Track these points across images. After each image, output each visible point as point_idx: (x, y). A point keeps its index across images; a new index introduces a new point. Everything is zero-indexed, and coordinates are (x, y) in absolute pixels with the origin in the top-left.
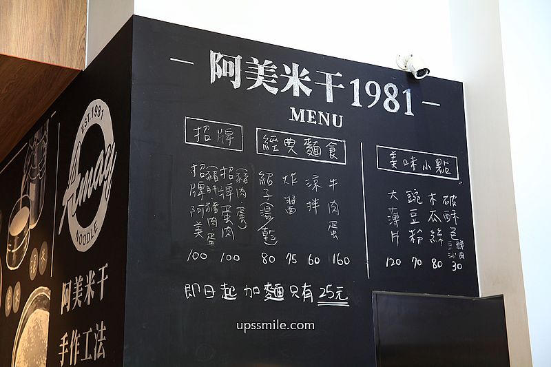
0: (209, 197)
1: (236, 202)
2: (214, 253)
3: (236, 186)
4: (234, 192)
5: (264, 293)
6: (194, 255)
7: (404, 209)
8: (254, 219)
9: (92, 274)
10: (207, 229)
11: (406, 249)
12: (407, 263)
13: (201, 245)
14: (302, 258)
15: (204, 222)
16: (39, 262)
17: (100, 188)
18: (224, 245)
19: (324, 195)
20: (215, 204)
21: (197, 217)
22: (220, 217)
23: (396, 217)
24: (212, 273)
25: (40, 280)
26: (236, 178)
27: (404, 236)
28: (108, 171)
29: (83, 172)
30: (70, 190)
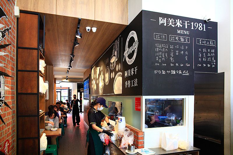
0: (160, 51)
1: (165, 52)
2: (161, 64)
3: (165, 49)
4: (165, 50)
5: (171, 72)
6: (156, 64)
7: (202, 53)
8: (169, 56)
9: (133, 69)
10: (159, 58)
11: (202, 62)
12: (202, 65)
13: (158, 62)
14: (179, 65)
15: (158, 57)
16: (118, 67)
17: (134, 51)
18: (163, 62)
19: (185, 50)
20: (161, 53)
21: (157, 56)
22: (161, 55)
23: (200, 55)
24: (160, 68)
25: (119, 71)
26: (165, 47)
27: (202, 59)
28: (136, 46)
29: (129, 47)
30: (126, 52)
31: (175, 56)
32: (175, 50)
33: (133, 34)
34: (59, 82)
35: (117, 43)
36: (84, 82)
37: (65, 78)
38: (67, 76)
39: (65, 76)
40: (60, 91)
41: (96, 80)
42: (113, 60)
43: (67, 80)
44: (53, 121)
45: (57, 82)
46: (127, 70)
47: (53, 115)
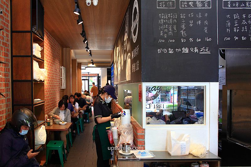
0: (165, 24)
1: (173, 24)
2: (166, 40)
3: (173, 19)
4: (172, 21)
5: (182, 51)
6: (160, 41)
7: (232, 20)
8: (179, 29)
10: (164, 33)
11: (232, 34)
12: (232, 39)
13: (162, 38)
14: (195, 39)
15: (163, 31)
16: (128, 47)
18: (170, 37)
19: (203, 19)
20: (167, 25)
21: (161, 30)
22: (168, 29)
23: (229, 24)
24: (166, 46)
25: (129, 51)
26: (173, 17)
27: (232, 30)
28: (138, 19)
29: (134, 21)
30: (132, 27)
31: (188, 29)
32: (187, 20)
33: (136, 4)
34: (84, 68)
35: (128, 15)
36: (111, 65)
37: (90, 63)
38: (92, 60)
39: (90, 60)
41: (117, 63)
43: (93, 64)
44: (64, 113)
45: (82, 68)
46: (133, 50)
47: (63, 106)
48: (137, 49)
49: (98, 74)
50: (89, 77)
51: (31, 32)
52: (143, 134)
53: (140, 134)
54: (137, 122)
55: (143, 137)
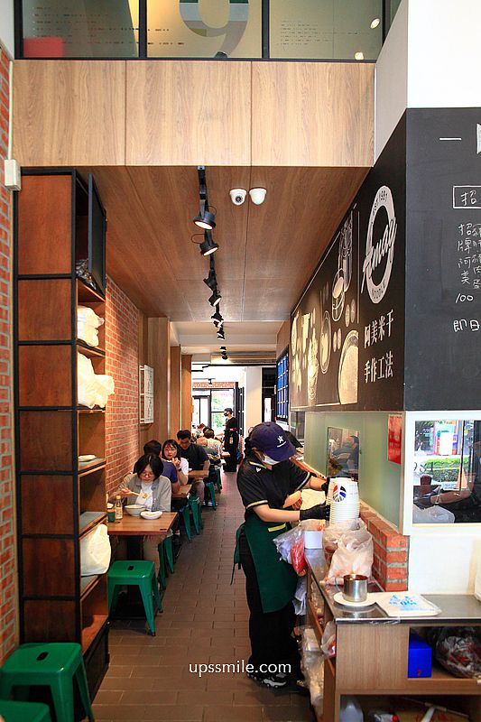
0: (476, 250)
2: (479, 295)
6: (461, 298)
9: (383, 318)
10: (472, 276)
15: (470, 271)
16: (351, 314)
17: (386, 254)
21: (464, 267)
25: (352, 326)
28: (392, 240)
29: (374, 245)
30: (367, 260)
33: (384, 198)
34: (200, 368)
35: (348, 229)
36: (278, 362)
37: (216, 354)
38: (222, 348)
39: (217, 348)
40: (208, 393)
41: (303, 355)
42: (340, 288)
43: (225, 358)
44: (153, 489)
45: (193, 368)
46: (369, 323)
47: (148, 469)
48: (386, 321)
49: (237, 383)
50: (211, 390)
51: (72, 277)
52: (403, 549)
53: (395, 550)
54: (379, 516)
55: (404, 557)
